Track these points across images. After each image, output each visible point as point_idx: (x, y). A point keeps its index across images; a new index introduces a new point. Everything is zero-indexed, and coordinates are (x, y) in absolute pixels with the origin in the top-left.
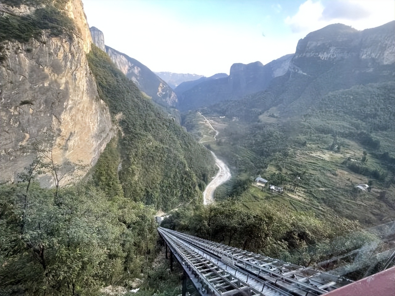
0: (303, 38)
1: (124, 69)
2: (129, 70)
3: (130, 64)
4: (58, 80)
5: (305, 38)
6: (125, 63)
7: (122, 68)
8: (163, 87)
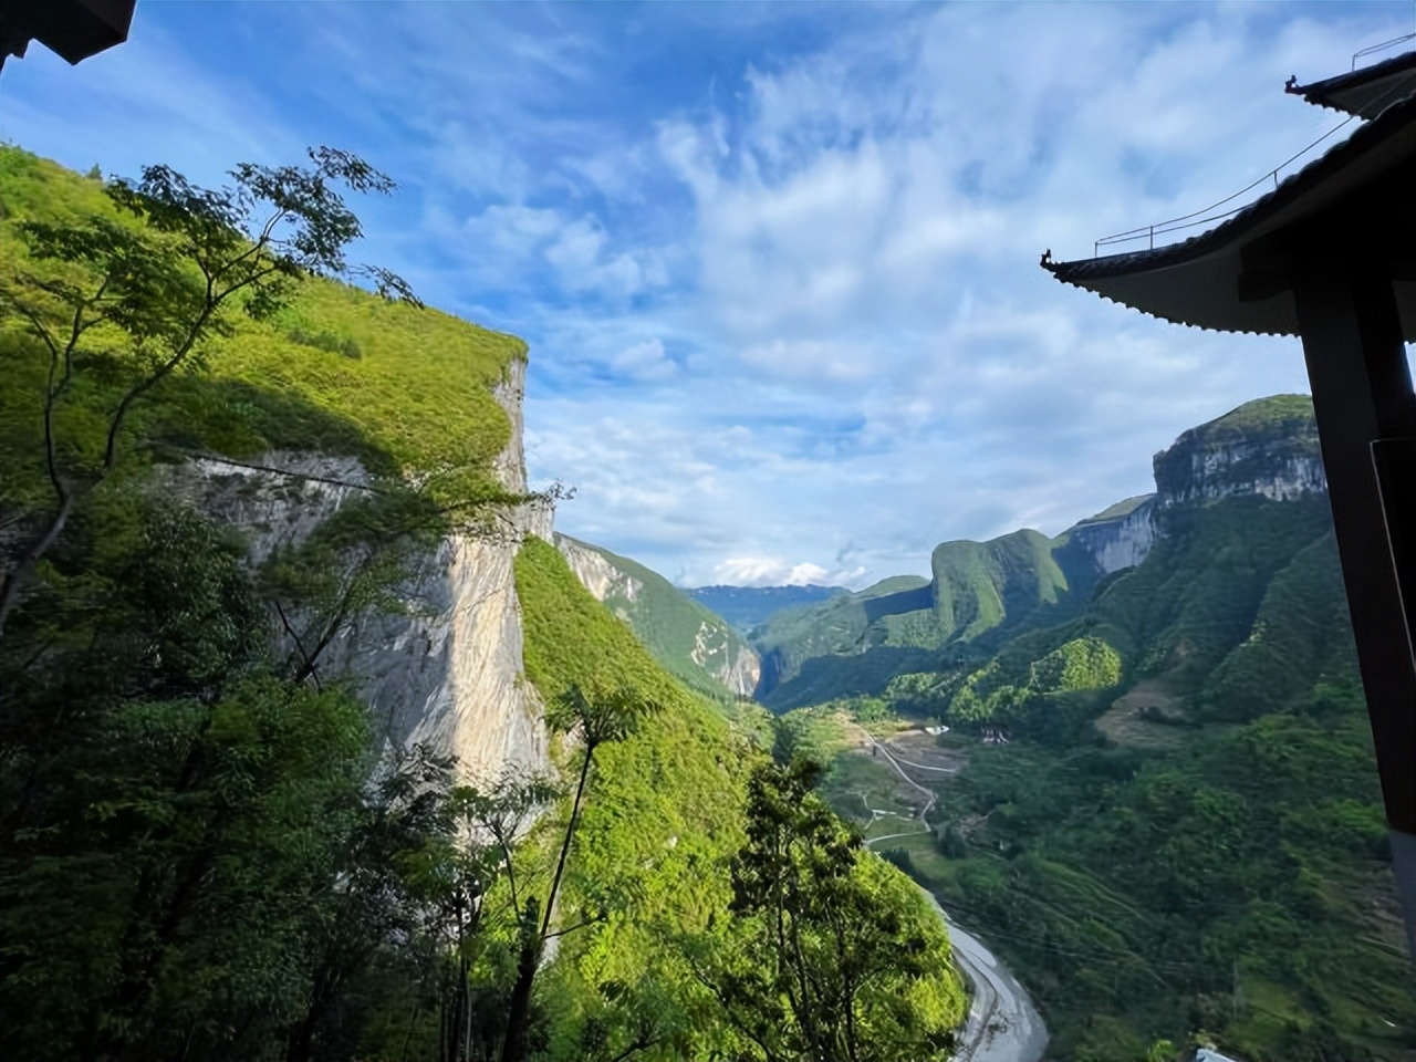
0: (1166, 449)
1: (597, 589)
2: (609, 591)
3: (615, 573)
4: (430, 631)
5: (1173, 447)
6: (599, 570)
7: (591, 587)
8: (711, 631)
